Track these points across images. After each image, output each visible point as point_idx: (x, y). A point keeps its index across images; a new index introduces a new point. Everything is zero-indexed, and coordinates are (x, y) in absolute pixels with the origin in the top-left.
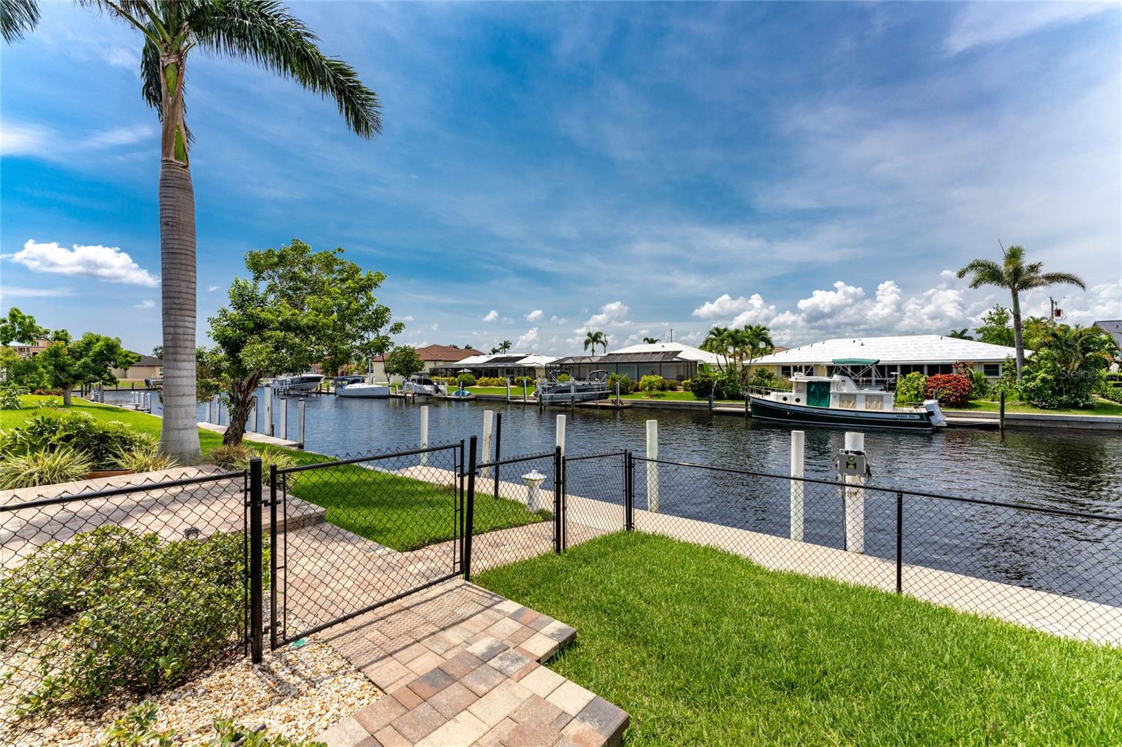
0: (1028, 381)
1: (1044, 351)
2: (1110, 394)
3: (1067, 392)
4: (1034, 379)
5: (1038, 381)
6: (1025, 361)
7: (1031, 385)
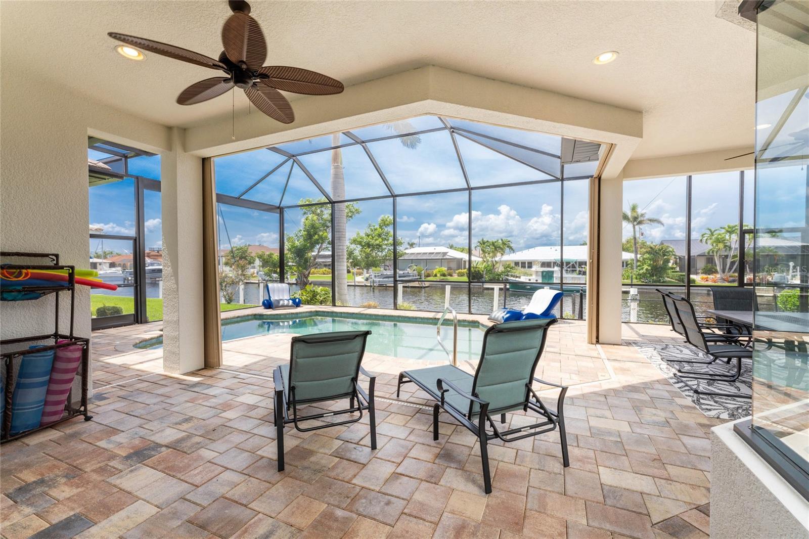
0: (640, 270)
1: (647, 256)
2: (670, 276)
3: (656, 275)
4: (642, 269)
5: (644, 270)
6: (638, 261)
7: (641, 272)
